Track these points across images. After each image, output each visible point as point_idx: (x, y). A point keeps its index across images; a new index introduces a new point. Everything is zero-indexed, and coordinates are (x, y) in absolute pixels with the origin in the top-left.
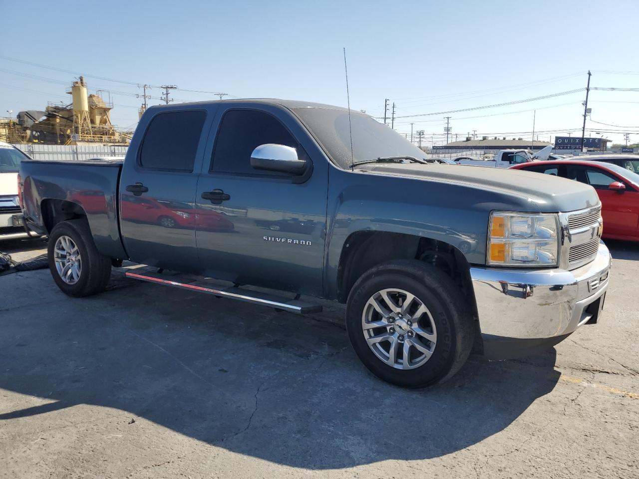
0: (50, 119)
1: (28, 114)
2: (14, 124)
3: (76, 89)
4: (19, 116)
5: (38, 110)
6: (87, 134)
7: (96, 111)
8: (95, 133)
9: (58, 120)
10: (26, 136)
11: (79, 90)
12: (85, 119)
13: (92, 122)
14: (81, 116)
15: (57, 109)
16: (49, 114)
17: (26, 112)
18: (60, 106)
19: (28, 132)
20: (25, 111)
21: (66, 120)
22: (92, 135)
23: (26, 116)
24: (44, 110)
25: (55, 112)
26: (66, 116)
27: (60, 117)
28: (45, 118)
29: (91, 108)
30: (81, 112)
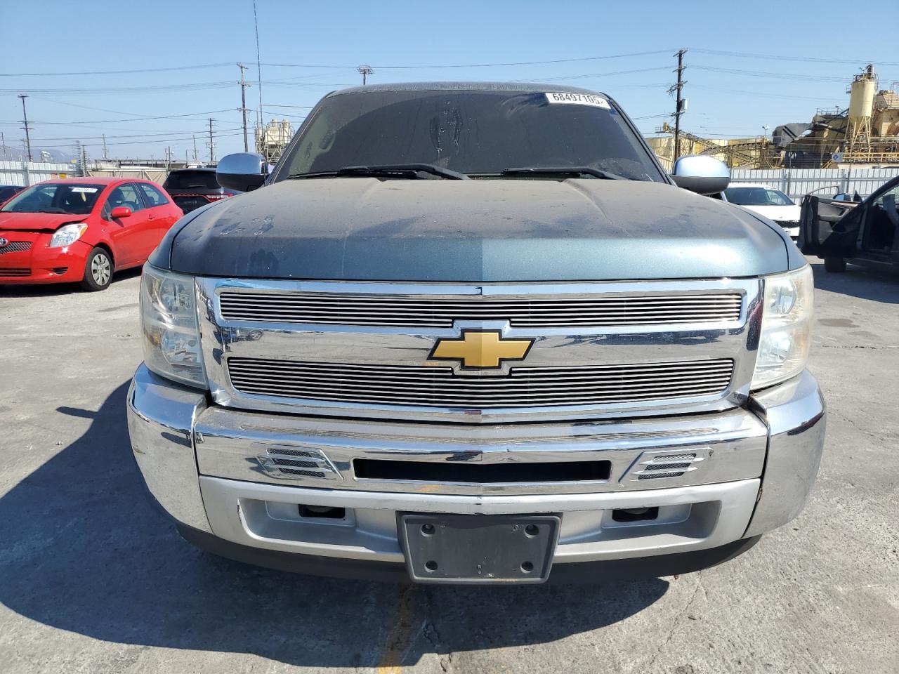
0: (816, 133)
1: (787, 130)
2: (768, 144)
3: (858, 85)
4: (775, 133)
5: (800, 122)
6: (862, 151)
7: (884, 116)
8: (875, 149)
9: (826, 134)
10: (779, 159)
11: (863, 85)
12: (864, 129)
13: (875, 132)
14: (858, 125)
15: (828, 118)
16: (815, 126)
17: (785, 127)
18: (833, 114)
19: (783, 153)
20: (784, 124)
21: (836, 133)
22: (869, 153)
23: (783, 132)
24: (809, 121)
25: (824, 122)
26: (838, 128)
27: (829, 129)
28: (809, 132)
29: (877, 112)
30: (860, 119)
